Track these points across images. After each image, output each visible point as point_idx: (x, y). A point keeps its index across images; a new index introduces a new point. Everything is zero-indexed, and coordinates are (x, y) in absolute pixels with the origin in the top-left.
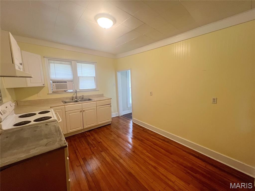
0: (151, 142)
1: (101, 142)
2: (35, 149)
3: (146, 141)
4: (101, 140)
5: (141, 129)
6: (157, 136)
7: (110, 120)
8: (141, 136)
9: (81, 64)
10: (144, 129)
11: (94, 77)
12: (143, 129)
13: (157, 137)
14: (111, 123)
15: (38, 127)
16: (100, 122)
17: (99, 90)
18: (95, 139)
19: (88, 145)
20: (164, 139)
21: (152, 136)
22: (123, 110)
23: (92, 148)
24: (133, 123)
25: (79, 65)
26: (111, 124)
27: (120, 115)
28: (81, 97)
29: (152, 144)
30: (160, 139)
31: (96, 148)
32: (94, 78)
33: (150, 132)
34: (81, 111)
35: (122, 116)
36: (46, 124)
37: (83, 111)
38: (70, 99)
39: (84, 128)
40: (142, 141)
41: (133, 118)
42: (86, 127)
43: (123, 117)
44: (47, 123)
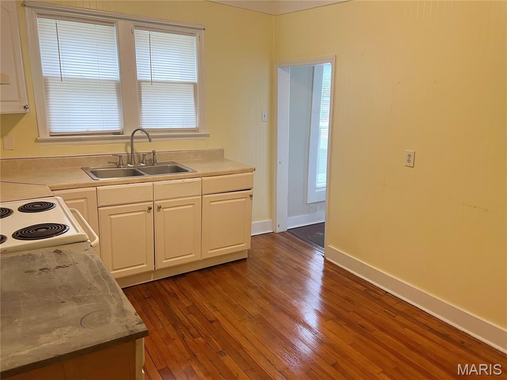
0: (398, 339)
1: (217, 320)
2: (50, 332)
3: (378, 333)
4: (217, 315)
5: (359, 286)
6: (418, 318)
7: (246, 245)
8: (359, 314)
9: (147, 32)
10: (369, 289)
11: (194, 84)
12: (365, 289)
13: (419, 323)
14: (246, 256)
15: (33, 257)
16: (210, 252)
17: (207, 136)
18: (195, 309)
19: (175, 326)
20: (448, 333)
21: (398, 318)
22: (290, 214)
23: (189, 339)
24: (326, 261)
25: (142, 36)
26: (245, 259)
27: (278, 230)
28: (147, 157)
29: (399, 344)
30: (431, 330)
31: (200, 339)
32: (191, 87)
33: (390, 302)
34: (150, 209)
35: (283, 232)
36: (55, 249)
37: (156, 208)
38: (109, 163)
39: (159, 267)
40: (361, 330)
41: (330, 245)
42: (163, 263)
43: (288, 237)
44: (59, 248)
